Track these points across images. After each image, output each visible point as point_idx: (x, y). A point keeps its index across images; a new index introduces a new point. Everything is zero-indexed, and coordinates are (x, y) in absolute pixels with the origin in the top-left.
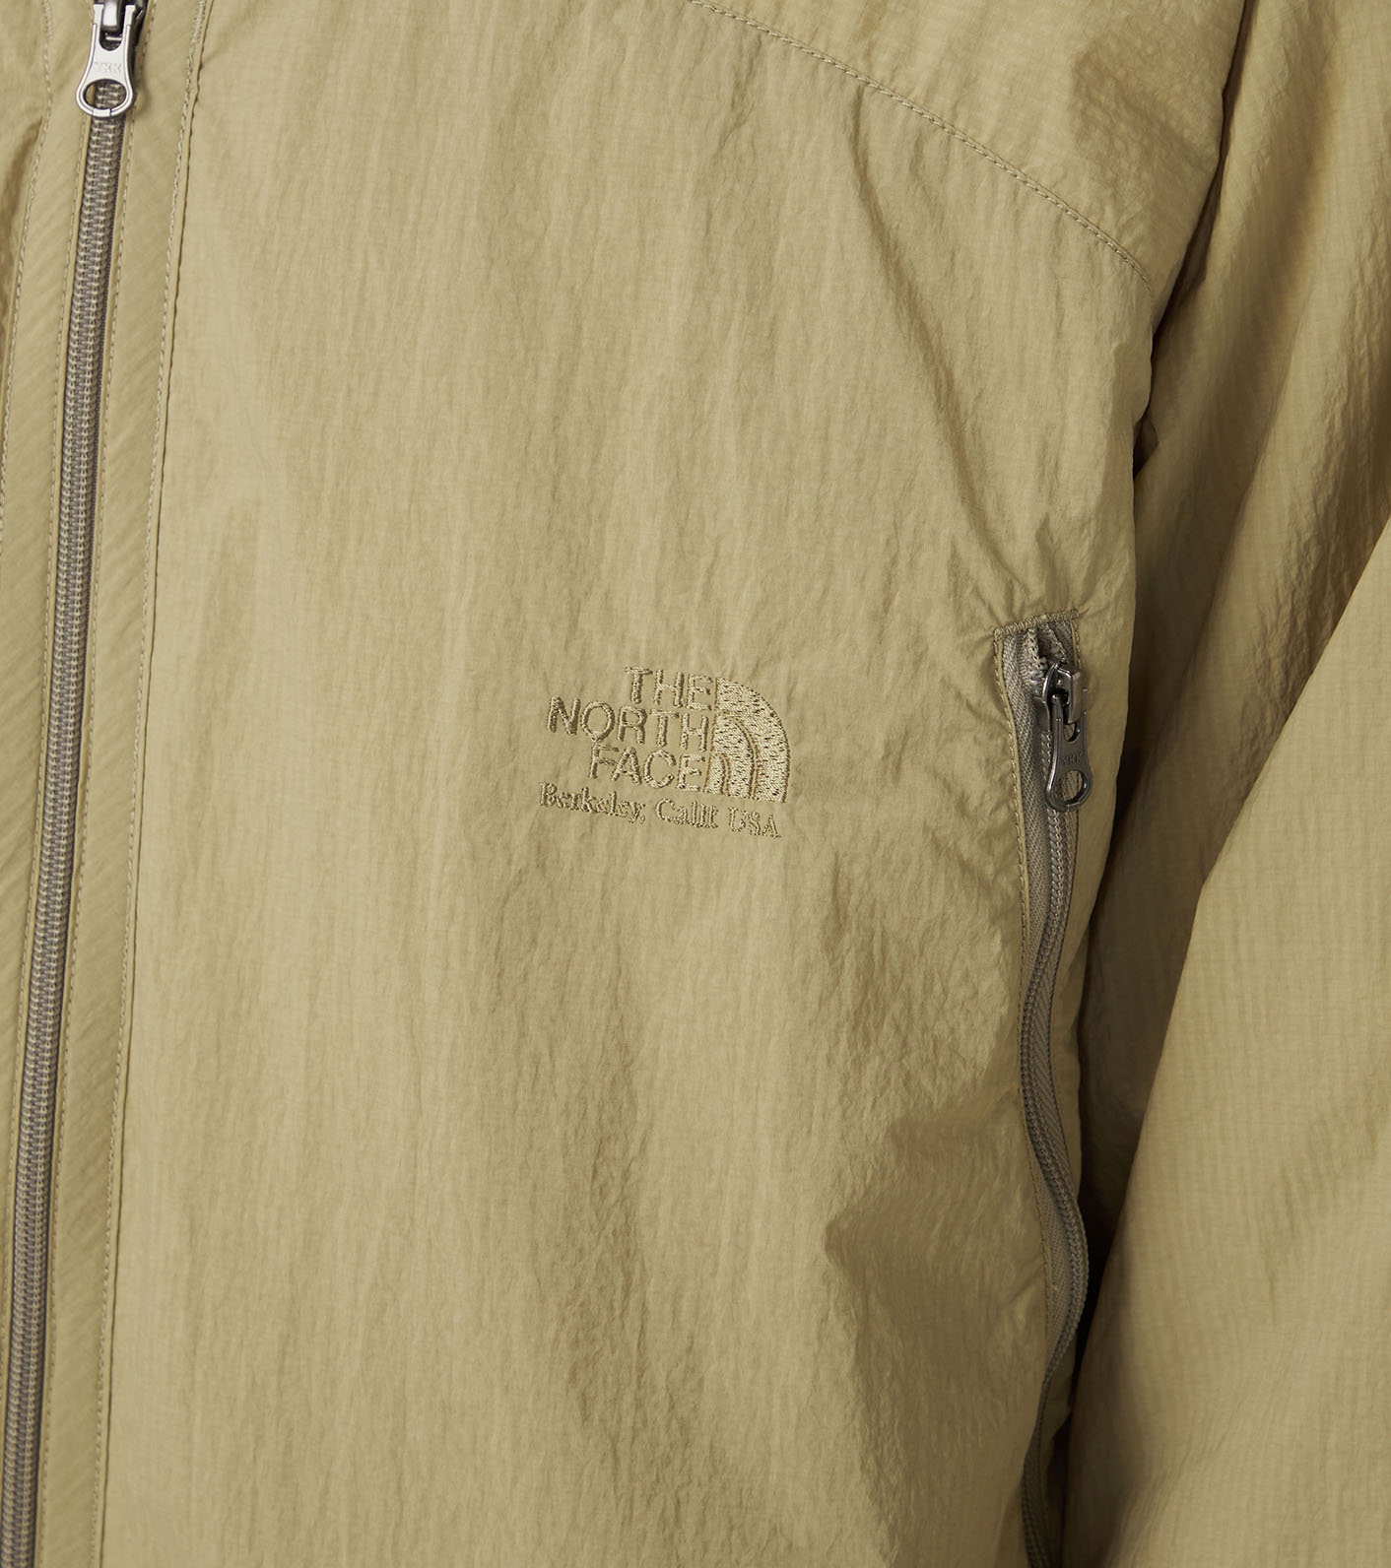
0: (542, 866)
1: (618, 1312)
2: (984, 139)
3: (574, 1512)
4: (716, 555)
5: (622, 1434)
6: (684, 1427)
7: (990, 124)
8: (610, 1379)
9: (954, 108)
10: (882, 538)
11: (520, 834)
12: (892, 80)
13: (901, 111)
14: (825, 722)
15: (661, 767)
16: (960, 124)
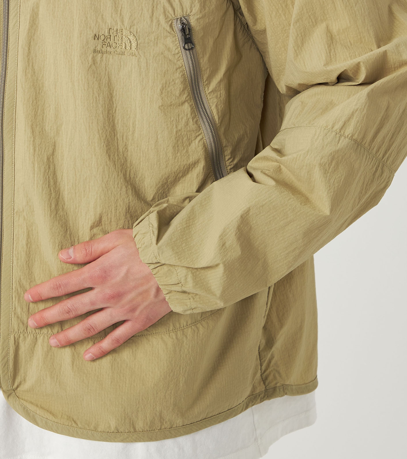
0: (94, 64)
4: (122, 8)
5: (116, 161)
6: (126, 158)
8: (113, 152)
10: (151, 3)
11: (90, 58)
14: (143, 36)
15: (114, 45)
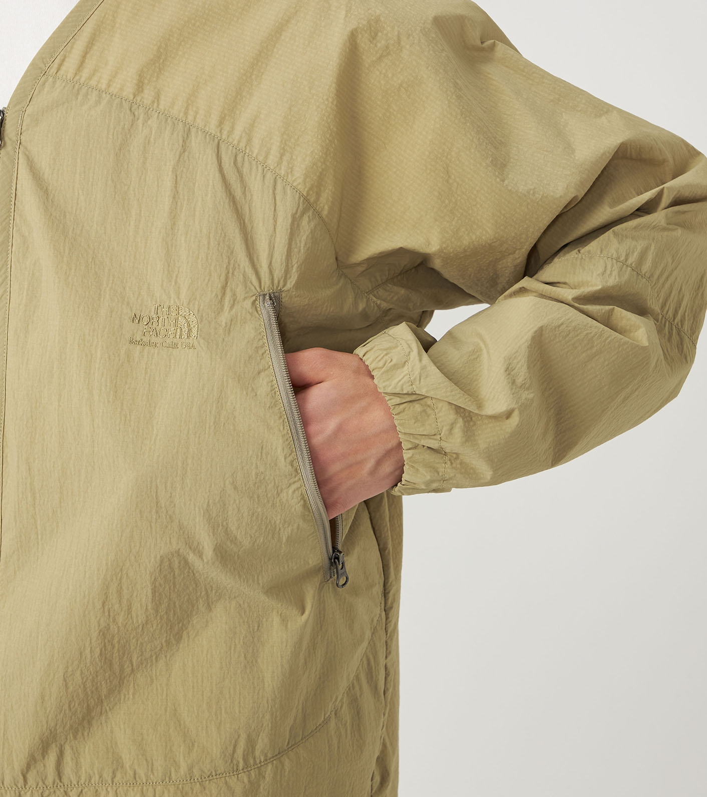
0: (129, 361)
1: (149, 488)
2: (254, 155)
3: (141, 542)
4: (179, 272)
7: (256, 151)
9: (245, 147)
10: (225, 266)
11: (123, 352)
12: (228, 138)
13: (231, 147)
14: (208, 317)
15: (163, 332)
16: (247, 151)
